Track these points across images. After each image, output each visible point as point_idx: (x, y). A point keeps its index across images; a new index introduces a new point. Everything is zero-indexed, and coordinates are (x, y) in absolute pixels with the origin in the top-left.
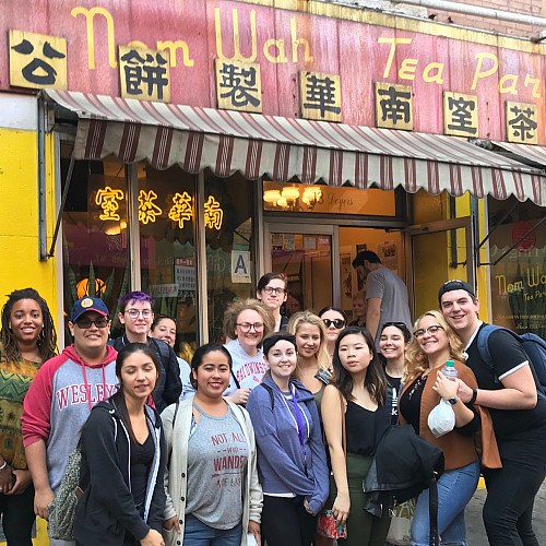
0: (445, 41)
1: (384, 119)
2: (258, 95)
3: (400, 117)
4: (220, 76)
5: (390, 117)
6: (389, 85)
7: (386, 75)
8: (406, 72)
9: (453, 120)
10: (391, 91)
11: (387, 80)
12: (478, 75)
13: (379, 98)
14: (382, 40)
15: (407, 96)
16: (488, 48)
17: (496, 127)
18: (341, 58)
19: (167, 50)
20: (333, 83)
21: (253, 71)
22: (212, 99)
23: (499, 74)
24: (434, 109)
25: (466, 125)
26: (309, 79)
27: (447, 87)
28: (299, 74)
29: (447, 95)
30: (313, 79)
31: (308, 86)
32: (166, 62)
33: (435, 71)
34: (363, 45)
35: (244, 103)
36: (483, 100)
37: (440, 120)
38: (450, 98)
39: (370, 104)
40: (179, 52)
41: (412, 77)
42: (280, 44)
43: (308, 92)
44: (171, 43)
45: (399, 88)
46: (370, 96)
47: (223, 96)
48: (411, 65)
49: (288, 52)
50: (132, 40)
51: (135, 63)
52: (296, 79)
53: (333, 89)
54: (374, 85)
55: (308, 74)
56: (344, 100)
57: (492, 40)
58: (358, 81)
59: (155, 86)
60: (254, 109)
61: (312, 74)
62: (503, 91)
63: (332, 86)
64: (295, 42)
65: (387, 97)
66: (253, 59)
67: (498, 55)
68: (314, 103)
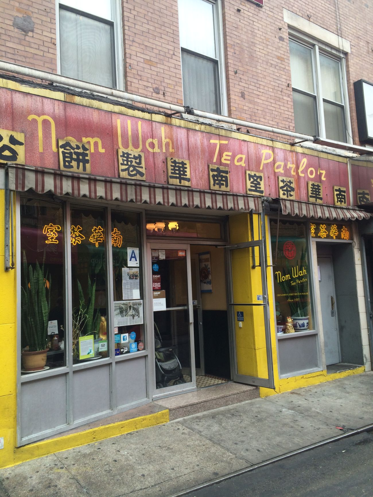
0: (246, 143)
1: (214, 185)
2: (143, 170)
3: (223, 184)
4: (121, 159)
5: (217, 184)
6: (217, 166)
7: (215, 160)
8: (225, 160)
9: (251, 186)
10: (218, 170)
11: (215, 163)
12: (264, 162)
13: (211, 173)
14: (212, 141)
15: (226, 172)
16: (268, 147)
17: (273, 190)
18: (190, 151)
19: (89, 142)
20: (186, 164)
21: (140, 157)
22: (116, 172)
23: (274, 161)
24: (241, 180)
25: (258, 189)
26: (172, 162)
27: (247, 168)
28: (166, 159)
29: (248, 172)
30: (175, 162)
31: (172, 166)
32: (87, 150)
33: (240, 159)
34: (202, 144)
35: (135, 175)
36: (266, 175)
37: (244, 186)
38: (249, 174)
39: (206, 177)
40: (96, 144)
41: (228, 162)
42: (155, 141)
43: (172, 170)
44: (91, 138)
45: (222, 168)
46: (206, 172)
47: (123, 170)
48: (228, 156)
49: (160, 147)
50: (67, 136)
51: (68, 150)
52: (165, 162)
53: (186, 168)
54: (208, 166)
55: (172, 159)
56: (192, 174)
57: (270, 143)
58: (200, 164)
59: (81, 164)
60: (141, 178)
61: (174, 159)
62: (276, 171)
63: (185, 166)
64: (164, 141)
65: (215, 173)
66: (139, 149)
67: (273, 151)
68: (175, 175)
